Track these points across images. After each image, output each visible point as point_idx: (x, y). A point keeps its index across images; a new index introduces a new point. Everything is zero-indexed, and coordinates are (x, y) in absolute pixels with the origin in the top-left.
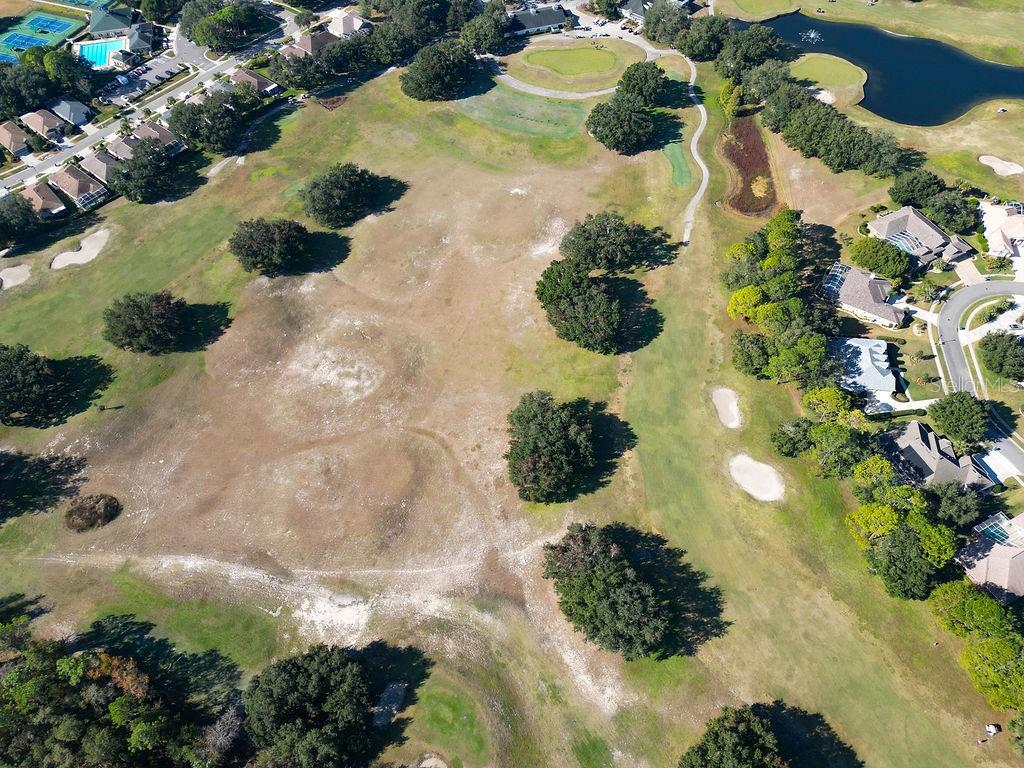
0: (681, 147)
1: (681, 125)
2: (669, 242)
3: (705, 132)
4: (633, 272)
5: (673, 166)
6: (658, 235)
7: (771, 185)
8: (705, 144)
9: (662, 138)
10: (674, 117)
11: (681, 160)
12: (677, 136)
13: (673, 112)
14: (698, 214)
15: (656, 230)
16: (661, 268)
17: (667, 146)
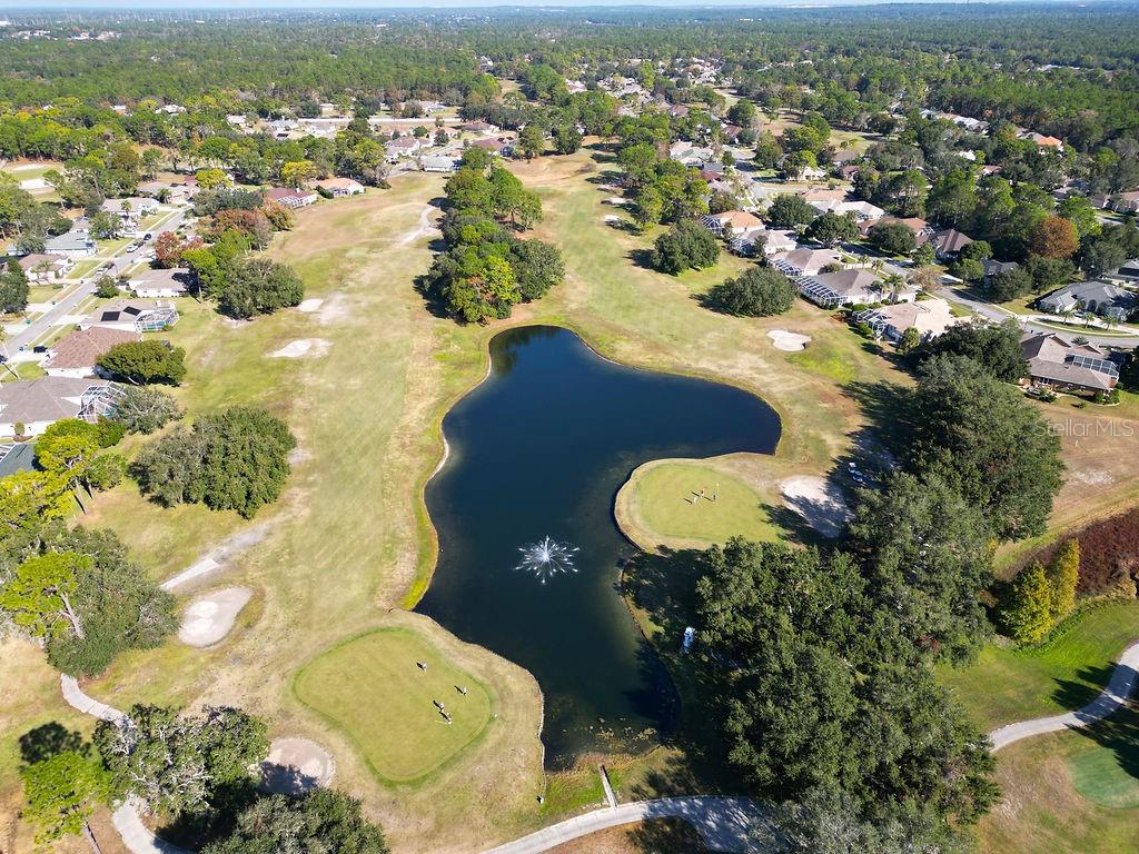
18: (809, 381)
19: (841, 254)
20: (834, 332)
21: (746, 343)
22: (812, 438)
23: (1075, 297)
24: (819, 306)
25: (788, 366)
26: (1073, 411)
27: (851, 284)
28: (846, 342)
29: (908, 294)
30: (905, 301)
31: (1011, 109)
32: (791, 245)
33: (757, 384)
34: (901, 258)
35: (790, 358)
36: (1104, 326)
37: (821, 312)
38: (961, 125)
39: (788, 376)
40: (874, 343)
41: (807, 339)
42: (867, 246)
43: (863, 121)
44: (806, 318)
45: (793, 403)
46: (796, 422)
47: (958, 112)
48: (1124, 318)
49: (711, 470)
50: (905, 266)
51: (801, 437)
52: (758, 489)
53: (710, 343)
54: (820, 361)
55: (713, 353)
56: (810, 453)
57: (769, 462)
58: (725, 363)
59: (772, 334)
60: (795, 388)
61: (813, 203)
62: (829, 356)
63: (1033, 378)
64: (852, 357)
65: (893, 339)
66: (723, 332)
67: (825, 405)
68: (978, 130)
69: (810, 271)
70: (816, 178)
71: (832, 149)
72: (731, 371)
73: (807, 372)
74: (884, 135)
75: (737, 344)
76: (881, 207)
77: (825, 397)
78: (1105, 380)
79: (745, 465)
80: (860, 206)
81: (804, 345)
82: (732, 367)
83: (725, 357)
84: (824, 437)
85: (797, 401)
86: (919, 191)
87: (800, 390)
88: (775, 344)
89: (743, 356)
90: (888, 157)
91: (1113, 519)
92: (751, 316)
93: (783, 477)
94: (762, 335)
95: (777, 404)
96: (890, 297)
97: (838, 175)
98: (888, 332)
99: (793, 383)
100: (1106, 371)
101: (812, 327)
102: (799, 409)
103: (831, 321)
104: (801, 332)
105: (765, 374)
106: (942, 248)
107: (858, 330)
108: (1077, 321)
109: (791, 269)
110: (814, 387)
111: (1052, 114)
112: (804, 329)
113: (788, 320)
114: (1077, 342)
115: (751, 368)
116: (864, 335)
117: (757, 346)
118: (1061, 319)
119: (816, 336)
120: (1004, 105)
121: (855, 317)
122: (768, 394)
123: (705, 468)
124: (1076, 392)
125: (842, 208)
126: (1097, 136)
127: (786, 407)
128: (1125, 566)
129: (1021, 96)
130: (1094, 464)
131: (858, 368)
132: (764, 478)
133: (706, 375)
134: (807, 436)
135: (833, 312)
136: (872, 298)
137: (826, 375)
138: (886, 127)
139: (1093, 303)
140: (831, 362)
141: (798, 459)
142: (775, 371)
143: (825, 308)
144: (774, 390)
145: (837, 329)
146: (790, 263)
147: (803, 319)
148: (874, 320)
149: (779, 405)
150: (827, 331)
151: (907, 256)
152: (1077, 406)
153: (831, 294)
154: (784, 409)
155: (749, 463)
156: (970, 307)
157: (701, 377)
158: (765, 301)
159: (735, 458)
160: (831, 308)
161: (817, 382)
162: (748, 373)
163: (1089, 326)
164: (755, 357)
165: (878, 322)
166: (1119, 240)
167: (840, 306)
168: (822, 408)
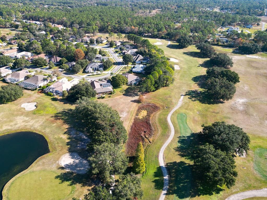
0: (181, 133)
1: (178, 149)
2: (189, 96)
3: (163, 143)
4: (203, 90)
5: (186, 123)
6: (193, 99)
7: (137, 115)
8: (165, 135)
9: (192, 140)
10: (183, 156)
11: (181, 125)
12: (182, 141)
13: (183, 159)
14: (176, 104)
15: (195, 100)
16: (193, 90)
17: (188, 135)
18: (45, 118)
19: (28, 70)
20: (41, 97)
21: (15, 113)
22: (58, 139)
23: (91, 68)
24: (31, 90)
25: (35, 116)
26: (109, 98)
27: (38, 80)
28: (47, 100)
29: (55, 79)
30: (55, 81)
31: (46, 18)
32: (10, 72)
33: (28, 127)
34: (45, 67)
35: (34, 113)
36: (101, 73)
37: (33, 92)
38: (36, 23)
39: (37, 120)
40: (55, 97)
41: (35, 104)
42: (33, 65)
43: (8, 25)
44: (30, 96)
45: (44, 129)
46: (49, 135)
47: (33, 20)
48: (103, 70)
49: (33, 172)
50: (47, 69)
51: (54, 140)
52: (53, 170)
53: (2, 118)
54: (44, 110)
55: (6, 122)
56: (60, 145)
57: (51, 156)
58: (12, 124)
59: (23, 106)
60: (42, 123)
61: (8, 55)
62: (46, 107)
63: (98, 94)
64: (52, 105)
65: (59, 94)
66: (4, 111)
67: (54, 125)
68: (41, 25)
69: (22, 79)
70: (4, 46)
71: (4, 36)
72: (17, 126)
73: (42, 115)
74: (17, 29)
75: (13, 114)
76: (30, 52)
77: (52, 122)
78: (110, 88)
79: (44, 162)
80: (24, 53)
81: (35, 106)
82: (16, 124)
83: (11, 121)
84: (61, 136)
85: (45, 127)
86: (38, 45)
87: (44, 123)
88: (26, 109)
89: (17, 118)
90: (23, 36)
91: (133, 124)
92: (11, 102)
93: (58, 159)
94: (19, 108)
95: (40, 131)
96: (50, 80)
97: (11, 44)
98: (57, 92)
99: (40, 121)
100: (109, 86)
101: (33, 98)
102: (48, 130)
103: (38, 94)
104: (32, 102)
105: (29, 122)
106: (54, 61)
107: (47, 94)
108: (95, 73)
109: (15, 80)
110: (47, 120)
111: (57, 19)
112: (32, 100)
113: (25, 99)
114: (99, 80)
115: (23, 122)
116: (50, 95)
117: (20, 113)
118: (92, 74)
119: (37, 101)
120: (44, 17)
121: (45, 91)
122: (34, 129)
123: (30, 172)
124: (107, 93)
125: (19, 55)
126: (69, 23)
127: (43, 131)
128: (142, 135)
129: (47, 15)
130: (122, 111)
131: (56, 108)
132: (52, 163)
133: (9, 132)
134: (55, 138)
135: (37, 91)
136: (46, 83)
137: (48, 114)
138: (17, 27)
139: (95, 68)
140: (47, 109)
141: (59, 149)
142: (32, 119)
143: (33, 90)
144: (36, 126)
145: (42, 96)
146: (13, 78)
147: (29, 96)
148: (51, 90)
149: (41, 132)
150: (39, 98)
151: (46, 66)
152: (109, 97)
153: (34, 86)
154: (43, 132)
155: (44, 160)
156: (71, 77)
157: (7, 133)
158: (14, 96)
159: (38, 161)
160: (36, 89)
161: (47, 117)
162: (23, 124)
163: (98, 74)
164: (22, 117)
165: (53, 90)
166: (91, 51)
167: (38, 88)
168: (54, 126)
